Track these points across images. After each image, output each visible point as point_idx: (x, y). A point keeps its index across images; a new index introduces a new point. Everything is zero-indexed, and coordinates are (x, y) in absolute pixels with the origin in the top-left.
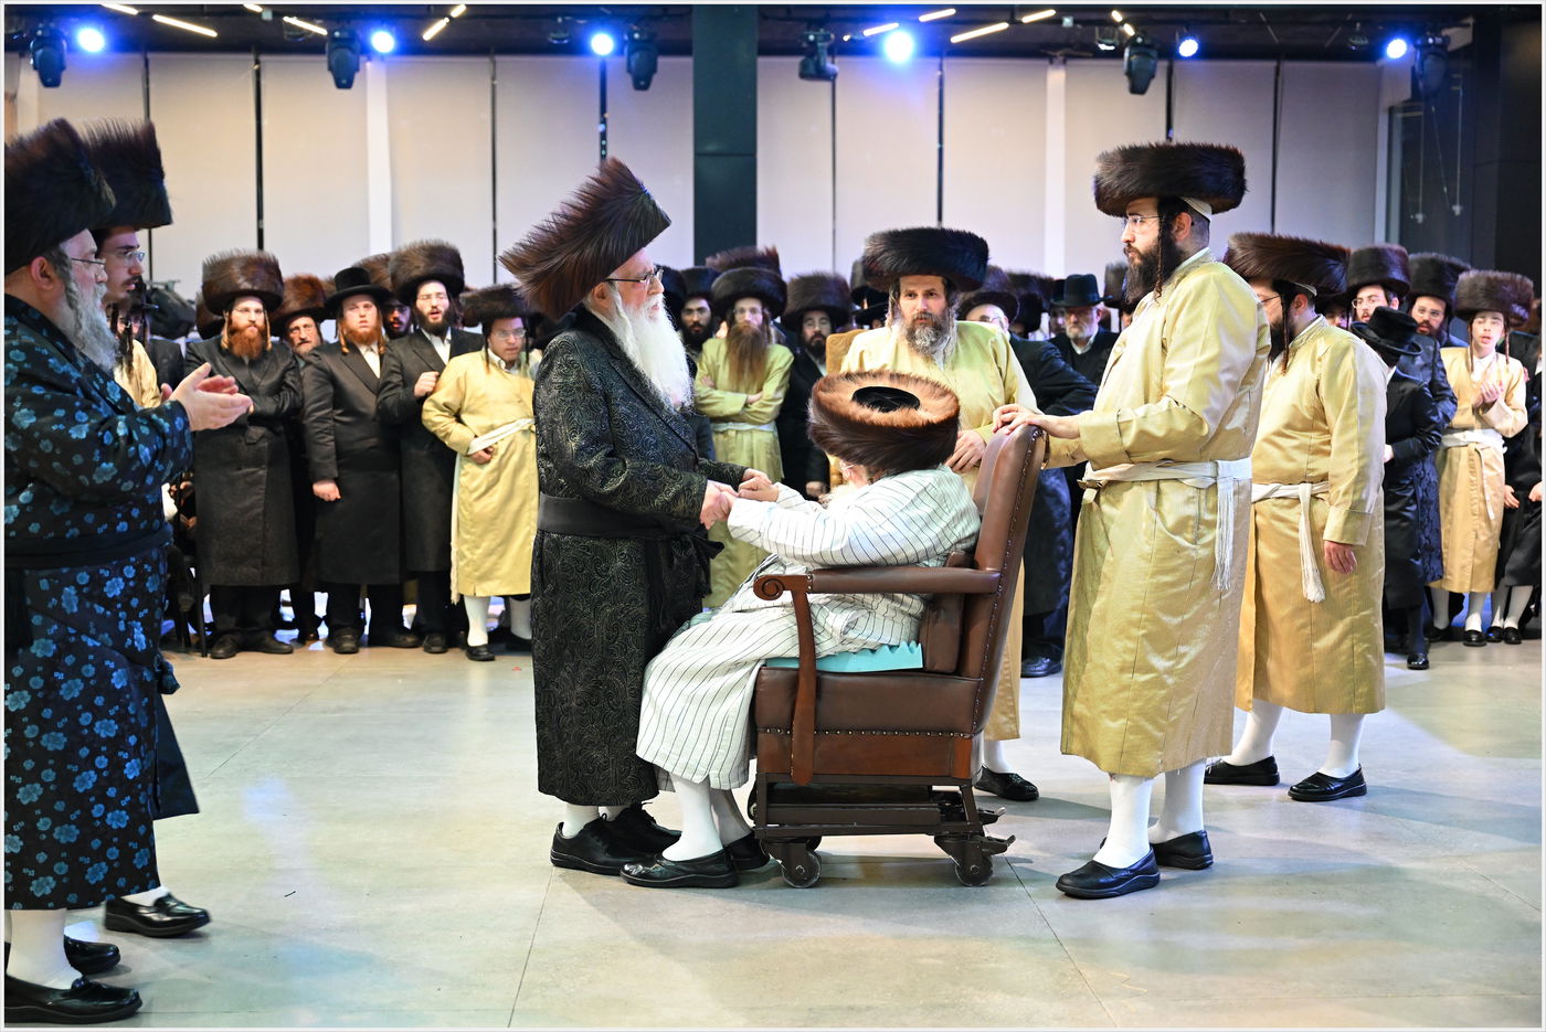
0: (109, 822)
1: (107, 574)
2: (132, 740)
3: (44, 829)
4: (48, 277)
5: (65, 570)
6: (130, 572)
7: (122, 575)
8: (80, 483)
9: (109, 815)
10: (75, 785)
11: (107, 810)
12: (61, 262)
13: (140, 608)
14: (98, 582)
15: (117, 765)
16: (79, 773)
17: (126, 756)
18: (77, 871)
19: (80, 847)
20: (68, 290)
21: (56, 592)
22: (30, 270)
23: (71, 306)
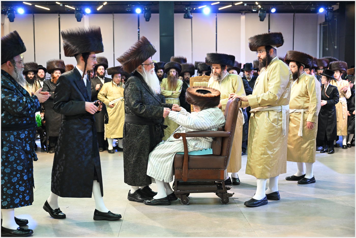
0: (20, 189)
1: (21, 133)
2: (26, 171)
3: (5, 190)
4: (11, 66)
5: (11, 132)
6: (26, 132)
7: (24, 133)
8: (14, 111)
9: (20, 188)
10: (12, 180)
12: (14, 62)
13: (28, 141)
14: (19, 134)
15: (22, 176)
16: (13, 178)
17: (24, 174)
18: (12, 200)
19: (13, 195)
20: (15, 68)
21: (9, 136)
22: (6, 64)
23: (16, 72)
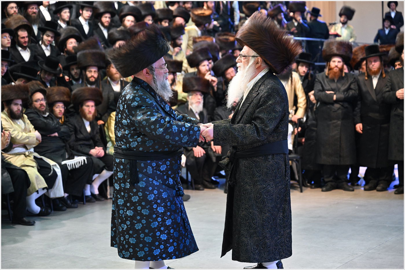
0: (161, 237)
1: (161, 163)
2: (168, 214)
3: (142, 237)
4: (149, 73)
5: (149, 162)
6: (168, 163)
7: (166, 164)
8: (153, 134)
9: (161, 235)
10: (151, 225)
11: (161, 234)
12: (152, 69)
13: (171, 174)
14: (158, 166)
15: (164, 221)
16: (153, 222)
17: (166, 218)
18: (151, 251)
19: (152, 244)
20: (154, 78)
21: (146, 167)
22: (143, 71)
23: (154, 83)
